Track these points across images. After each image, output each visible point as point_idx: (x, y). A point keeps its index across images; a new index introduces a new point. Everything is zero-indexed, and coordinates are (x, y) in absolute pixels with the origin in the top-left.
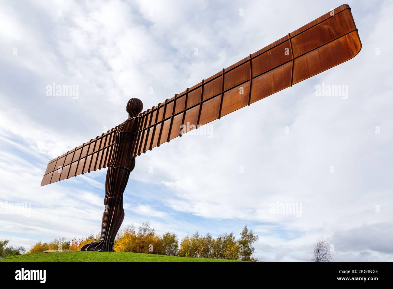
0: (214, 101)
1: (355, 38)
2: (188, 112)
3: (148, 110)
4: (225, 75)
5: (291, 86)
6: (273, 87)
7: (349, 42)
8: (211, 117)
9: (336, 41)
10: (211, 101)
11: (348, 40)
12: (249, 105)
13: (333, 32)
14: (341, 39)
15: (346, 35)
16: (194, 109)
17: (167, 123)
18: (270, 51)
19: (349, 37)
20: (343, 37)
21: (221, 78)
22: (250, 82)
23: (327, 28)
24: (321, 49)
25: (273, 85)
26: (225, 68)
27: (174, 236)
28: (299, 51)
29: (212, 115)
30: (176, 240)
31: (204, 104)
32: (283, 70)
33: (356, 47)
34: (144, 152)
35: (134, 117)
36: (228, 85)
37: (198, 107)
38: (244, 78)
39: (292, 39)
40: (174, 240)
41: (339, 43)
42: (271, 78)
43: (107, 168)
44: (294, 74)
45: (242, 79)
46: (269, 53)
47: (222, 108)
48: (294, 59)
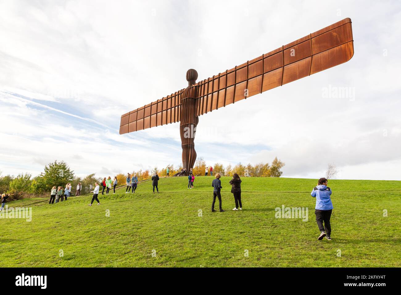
0: (257, 80)
1: (351, 47)
2: (238, 86)
3: (205, 80)
4: (264, 60)
5: (309, 75)
6: (298, 74)
7: (347, 50)
8: (255, 91)
9: (339, 47)
10: (255, 79)
11: (347, 48)
12: (282, 86)
13: (339, 39)
14: (342, 46)
15: (346, 44)
16: (243, 84)
17: (222, 92)
18: (297, 45)
19: (348, 45)
20: (344, 44)
21: (261, 62)
22: (282, 68)
23: (335, 35)
24: (330, 51)
25: (298, 73)
26: (264, 54)
27: (221, 166)
28: (316, 49)
29: (256, 90)
30: (223, 168)
31: (250, 81)
32: (305, 63)
33: (350, 53)
34: (202, 114)
35: (193, 86)
36: (267, 68)
37: (245, 83)
38: (278, 65)
39: (312, 39)
40: (222, 169)
41: (341, 48)
42: (297, 68)
43: (180, 122)
44: (312, 67)
45: (277, 65)
46: (296, 47)
47: (263, 86)
48: (312, 56)
